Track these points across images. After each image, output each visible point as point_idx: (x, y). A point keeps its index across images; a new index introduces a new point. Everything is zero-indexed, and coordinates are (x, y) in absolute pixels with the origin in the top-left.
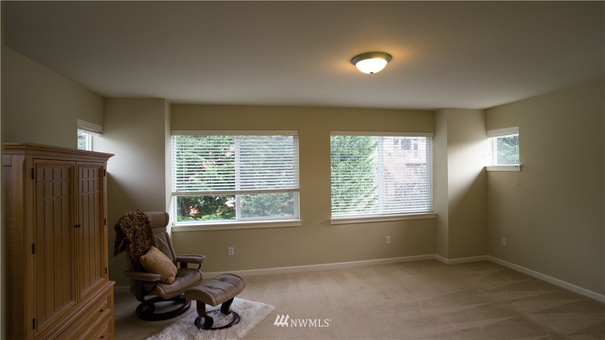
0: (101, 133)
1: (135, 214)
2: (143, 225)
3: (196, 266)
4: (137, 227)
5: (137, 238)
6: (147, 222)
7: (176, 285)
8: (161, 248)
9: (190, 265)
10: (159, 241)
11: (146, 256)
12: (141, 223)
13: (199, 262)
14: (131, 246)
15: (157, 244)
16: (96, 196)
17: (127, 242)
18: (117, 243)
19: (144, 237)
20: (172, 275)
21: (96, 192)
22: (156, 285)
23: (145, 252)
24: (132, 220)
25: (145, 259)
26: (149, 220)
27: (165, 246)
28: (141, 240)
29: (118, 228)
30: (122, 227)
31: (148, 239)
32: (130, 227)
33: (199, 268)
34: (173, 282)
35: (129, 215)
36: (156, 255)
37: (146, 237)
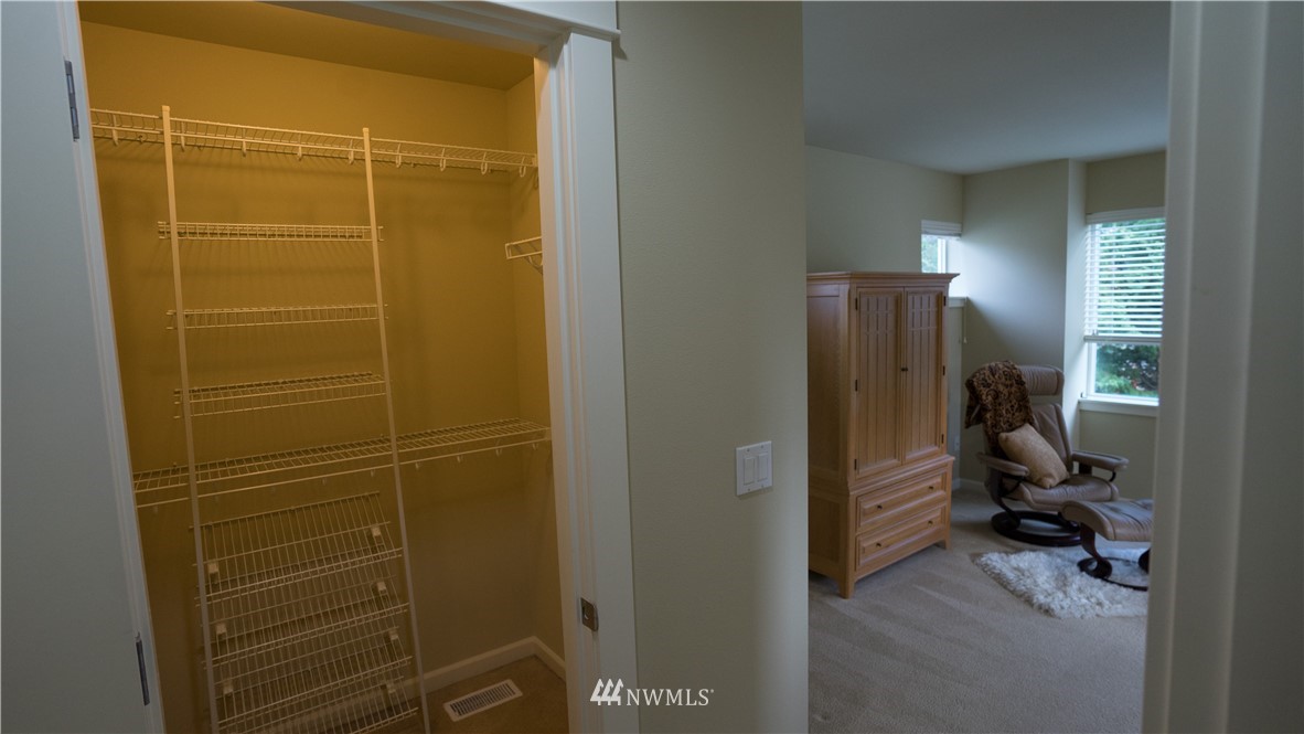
0: (959, 235)
1: (1001, 366)
2: (1011, 385)
3: (1107, 475)
4: (1001, 388)
5: (1000, 404)
6: (1020, 382)
7: (1056, 494)
8: (1045, 431)
9: (1096, 471)
10: (1042, 417)
11: (1010, 434)
12: (1008, 382)
13: (1112, 468)
14: (988, 415)
15: (1036, 421)
16: (933, 334)
17: (984, 409)
18: (970, 409)
19: (1012, 406)
20: (1050, 476)
21: (933, 327)
22: (1018, 485)
23: (1012, 428)
24: (994, 376)
25: (1007, 439)
26: (1024, 380)
27: (1051, 428)
28: (1007, 410)
29: (970, 385)
30: (975, 384)
31: (1019, 409)
32: (989, 385)
33: (1112, 480)
34: (1051, 487)
35: (990, 368)
36: (1028, 438)
37: (1016, 406)
